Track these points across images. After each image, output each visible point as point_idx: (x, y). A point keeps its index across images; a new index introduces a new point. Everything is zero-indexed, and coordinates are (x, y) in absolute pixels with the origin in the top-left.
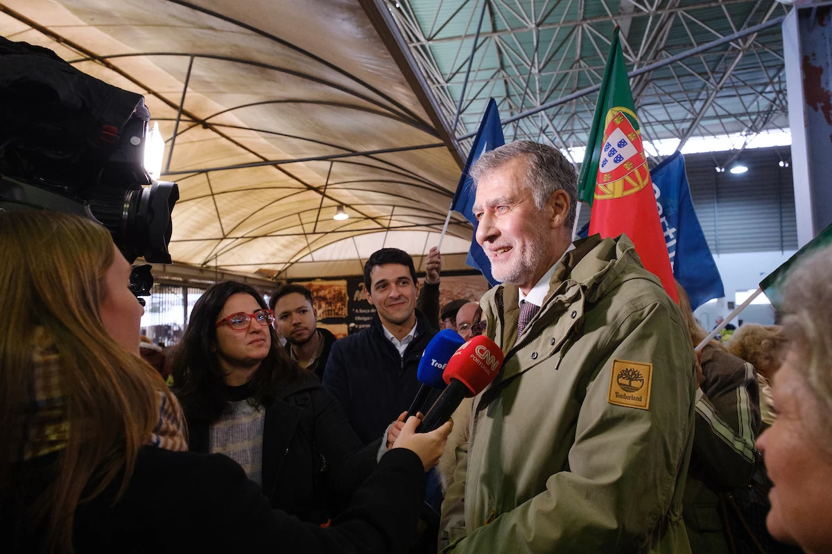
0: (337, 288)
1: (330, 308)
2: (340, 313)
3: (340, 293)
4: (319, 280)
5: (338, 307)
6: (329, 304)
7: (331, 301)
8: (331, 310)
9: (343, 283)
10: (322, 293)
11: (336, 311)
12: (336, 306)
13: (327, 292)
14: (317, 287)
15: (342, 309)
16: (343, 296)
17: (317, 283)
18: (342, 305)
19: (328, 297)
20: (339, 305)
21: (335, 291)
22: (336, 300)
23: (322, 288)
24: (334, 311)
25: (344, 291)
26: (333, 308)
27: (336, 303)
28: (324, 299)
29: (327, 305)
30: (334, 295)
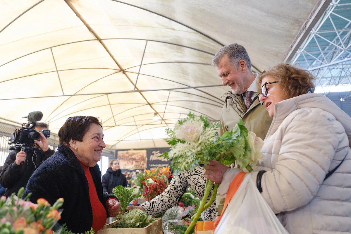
0: (141, 154)
1: (137, 164)
2: (143, 166)
3: (143, 156)
4: (132, 150)
5: (141, 164)
6: (137, 162)
7: (138, 160)
8: (138, 165)
9: (145, 151)
10: (133, 157)
11: (141, 165)
12: (141, 163)
13: (136, 156)
14: (131, 154)
15: (144, 164)
16: (144, 158)
17: (131, 152)
18: (144, 162)
19: (137, 158)
20: (142, 162)
21: (140, 155)
22: (141, 160)
23: (133, 154)
24: (140, 165)
25: (145, 155)
26: (139, 164)
27: (141, 161)
28: (134, 159)
29: (136, 163)
30: (140, 158)
